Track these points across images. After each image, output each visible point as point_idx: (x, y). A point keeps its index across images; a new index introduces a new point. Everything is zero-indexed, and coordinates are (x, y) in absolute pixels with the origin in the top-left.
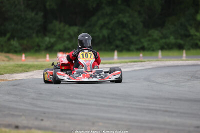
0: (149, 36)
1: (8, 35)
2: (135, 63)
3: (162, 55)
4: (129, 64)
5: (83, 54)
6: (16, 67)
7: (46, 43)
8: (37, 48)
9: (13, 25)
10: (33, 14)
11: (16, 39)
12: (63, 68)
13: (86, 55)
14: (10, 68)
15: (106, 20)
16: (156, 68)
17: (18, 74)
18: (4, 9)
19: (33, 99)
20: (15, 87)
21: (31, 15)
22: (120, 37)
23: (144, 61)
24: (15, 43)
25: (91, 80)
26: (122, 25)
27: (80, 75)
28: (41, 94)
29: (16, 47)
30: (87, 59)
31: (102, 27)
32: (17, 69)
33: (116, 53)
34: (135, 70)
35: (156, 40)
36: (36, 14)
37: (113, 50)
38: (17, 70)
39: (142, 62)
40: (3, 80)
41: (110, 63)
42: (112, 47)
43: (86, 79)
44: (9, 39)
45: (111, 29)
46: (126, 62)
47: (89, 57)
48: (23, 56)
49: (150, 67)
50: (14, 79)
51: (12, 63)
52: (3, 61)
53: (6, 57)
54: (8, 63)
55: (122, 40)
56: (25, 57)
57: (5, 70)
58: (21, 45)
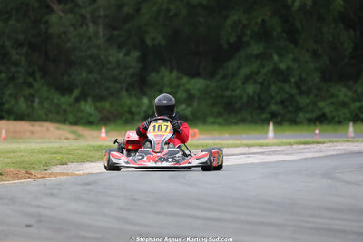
0: (332, 96)
1: (76, 93)
2: (307, 146)
3: (355, 132)
4: (295, 146)
5: (154, 126)
6: (90, 150)
7: (144, 108)
8: (128, 116)
9: (84, 75)
10: (121, 56)
11: (89, 100)
12: (130, 147)
13: (160, 127)
14: (79, 152)
15: (254, 67)
16: (344, 154)
17: (95, 164)
18: (69, 45)
19: (121, 209)
20: (88, 187)
21: (116, 55)
22: (278, 98)
23: (323, 143)
24: (88, 107)
25: (159, 164)
26: (282, 76)
27: (143, 157)
28: (134, 200)
29: (90, 115)
30: (159, 133)
31: (247, 79)
32: (91, 153)
33: (271, 127)
34: (306, 159)
35: (344, 105)
36: (127, 54)
37: (266, 122)
38: (91, 157)
39: (318, 143)
40: (67, 174)
41: (261, 146)
42: (264, 116)
43: (151, 164)
44: (77, 100)
45: (262, 84)
46: (290, 144)
47: (163, 130)
48: (103, 130)
49: (334, 153)
50: (86, 172)
51: (82, 143)
52: (67, 139)
53: (72, 132)
54: (75, 144)
55: (282, 102)
56: (107, 132)
57: (70, 156)
58: (99, 110)
